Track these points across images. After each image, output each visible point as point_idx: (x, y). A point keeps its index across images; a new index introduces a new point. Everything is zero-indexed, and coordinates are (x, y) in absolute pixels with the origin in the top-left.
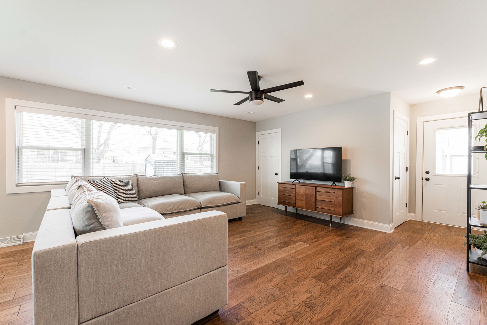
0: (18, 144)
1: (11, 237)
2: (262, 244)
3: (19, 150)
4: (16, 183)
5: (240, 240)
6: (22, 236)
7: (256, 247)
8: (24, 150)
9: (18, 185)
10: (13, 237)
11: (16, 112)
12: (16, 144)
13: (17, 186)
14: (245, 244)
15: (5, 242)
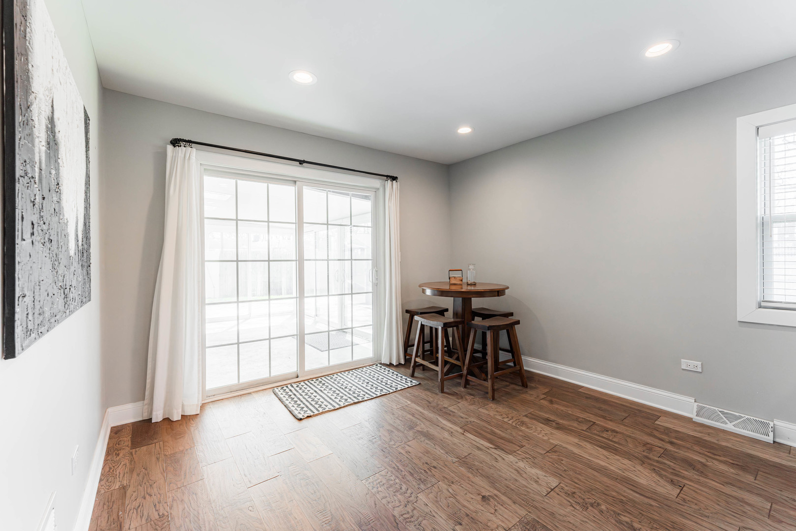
0: (763, 213)
1: (747, 417)
3: (764, 226)
4: (759, 300)
6: (772, 424)
8: (775, 225)
9: (763, 304)
10: (752, 418)
11: (758, 141)
12: (759, 214)
13: (760, 307)
15: (736, 422)
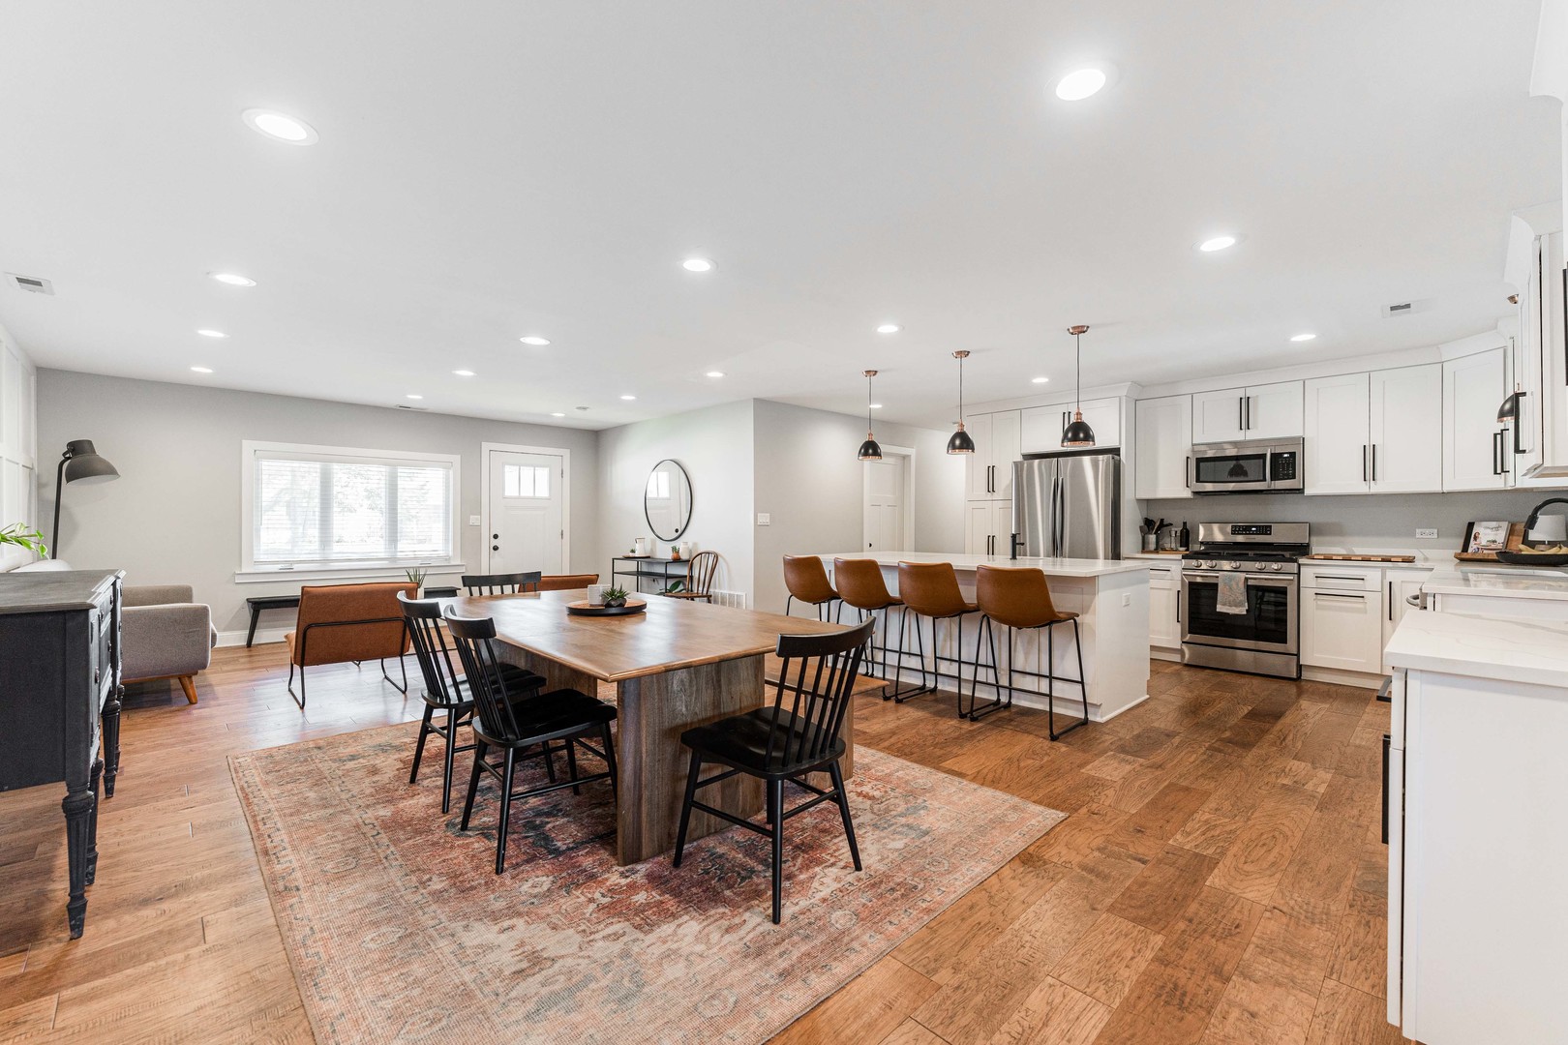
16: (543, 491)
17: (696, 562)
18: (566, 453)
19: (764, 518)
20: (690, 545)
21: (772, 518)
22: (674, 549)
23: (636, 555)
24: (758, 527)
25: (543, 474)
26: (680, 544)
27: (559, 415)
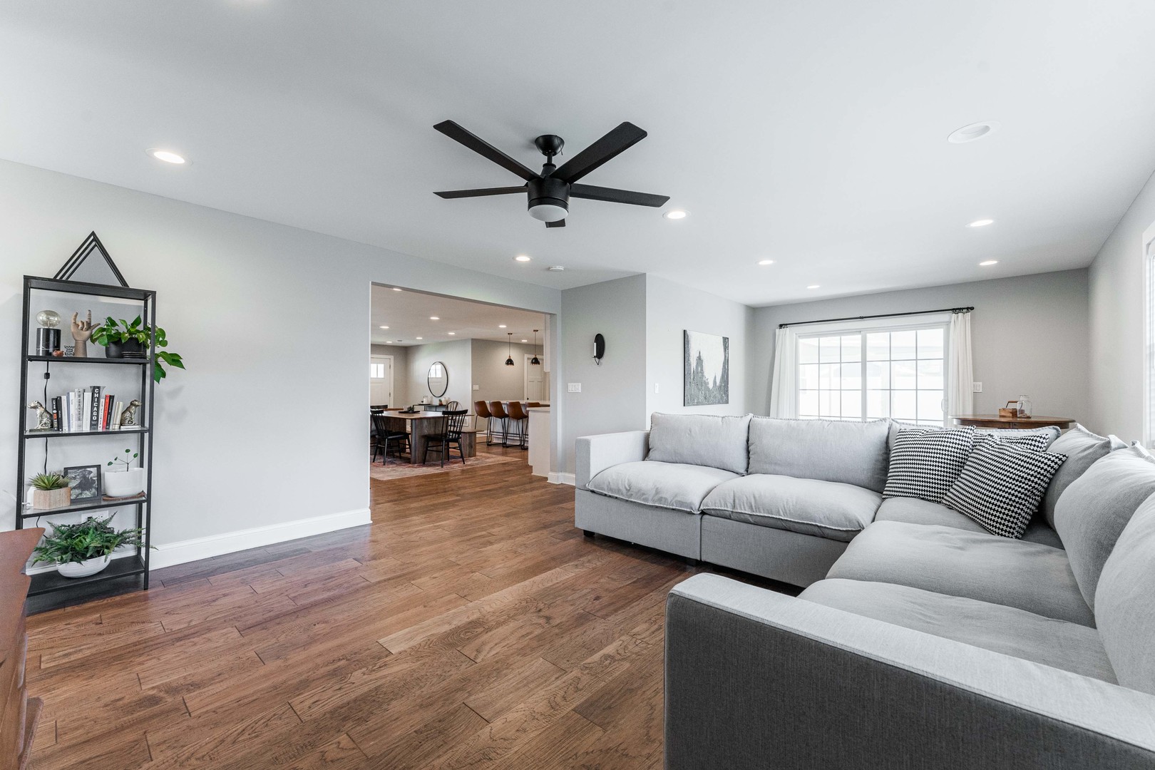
2: (528, 634)
5: (602, 645)
7: (548, 619)
14: (579, 631)
16: (381, 375)
17: (449, 405)
18: (392, 357)
19: (476, 387)
20: (447, 399)
21: (480, 388)
22: (440, 401)
23: (424, 403)
24: (473, 391)
25: (381, 366)
26: (442, 399)
27: (389, 342)
